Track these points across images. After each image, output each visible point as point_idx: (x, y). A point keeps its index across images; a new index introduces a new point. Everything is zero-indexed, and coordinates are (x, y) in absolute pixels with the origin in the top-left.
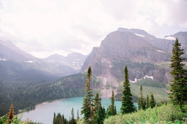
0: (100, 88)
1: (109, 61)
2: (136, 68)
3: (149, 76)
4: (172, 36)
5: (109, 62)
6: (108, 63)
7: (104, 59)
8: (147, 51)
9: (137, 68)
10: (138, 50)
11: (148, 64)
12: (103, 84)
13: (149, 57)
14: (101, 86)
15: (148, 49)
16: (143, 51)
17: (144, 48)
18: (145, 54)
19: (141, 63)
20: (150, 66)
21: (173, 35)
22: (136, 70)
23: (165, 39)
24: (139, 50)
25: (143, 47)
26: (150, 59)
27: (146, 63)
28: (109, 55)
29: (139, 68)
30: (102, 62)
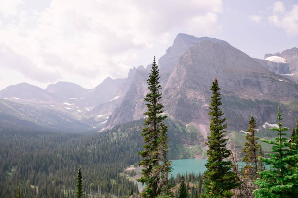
0: (199, 144)
1: (201, 96)
2: (249, 110)
3: (272, 124)
4: (278, 55)
5: (201, 98)
6: (200, 100)
7: (190, 92)
8: (261, 80)
9: (250, 108)
10: (245, 78)
11: (267, 102)
12: (203, 137)
13: (266, 91)
14: (200, 140)
15: (263, 77)
16: (254, 79)
17: (256, 75)
18: (258, 85)
19: (255, 101)
20: (271, 106)
21: (281, 53)
22: (250, 112)
23: (267, 61)
24: (248, 78)
25: (254, 73)
26: (267, 94)
27: (263, 101)
28: (198, 84)
29: (254, 109)
30: (188, 97)
